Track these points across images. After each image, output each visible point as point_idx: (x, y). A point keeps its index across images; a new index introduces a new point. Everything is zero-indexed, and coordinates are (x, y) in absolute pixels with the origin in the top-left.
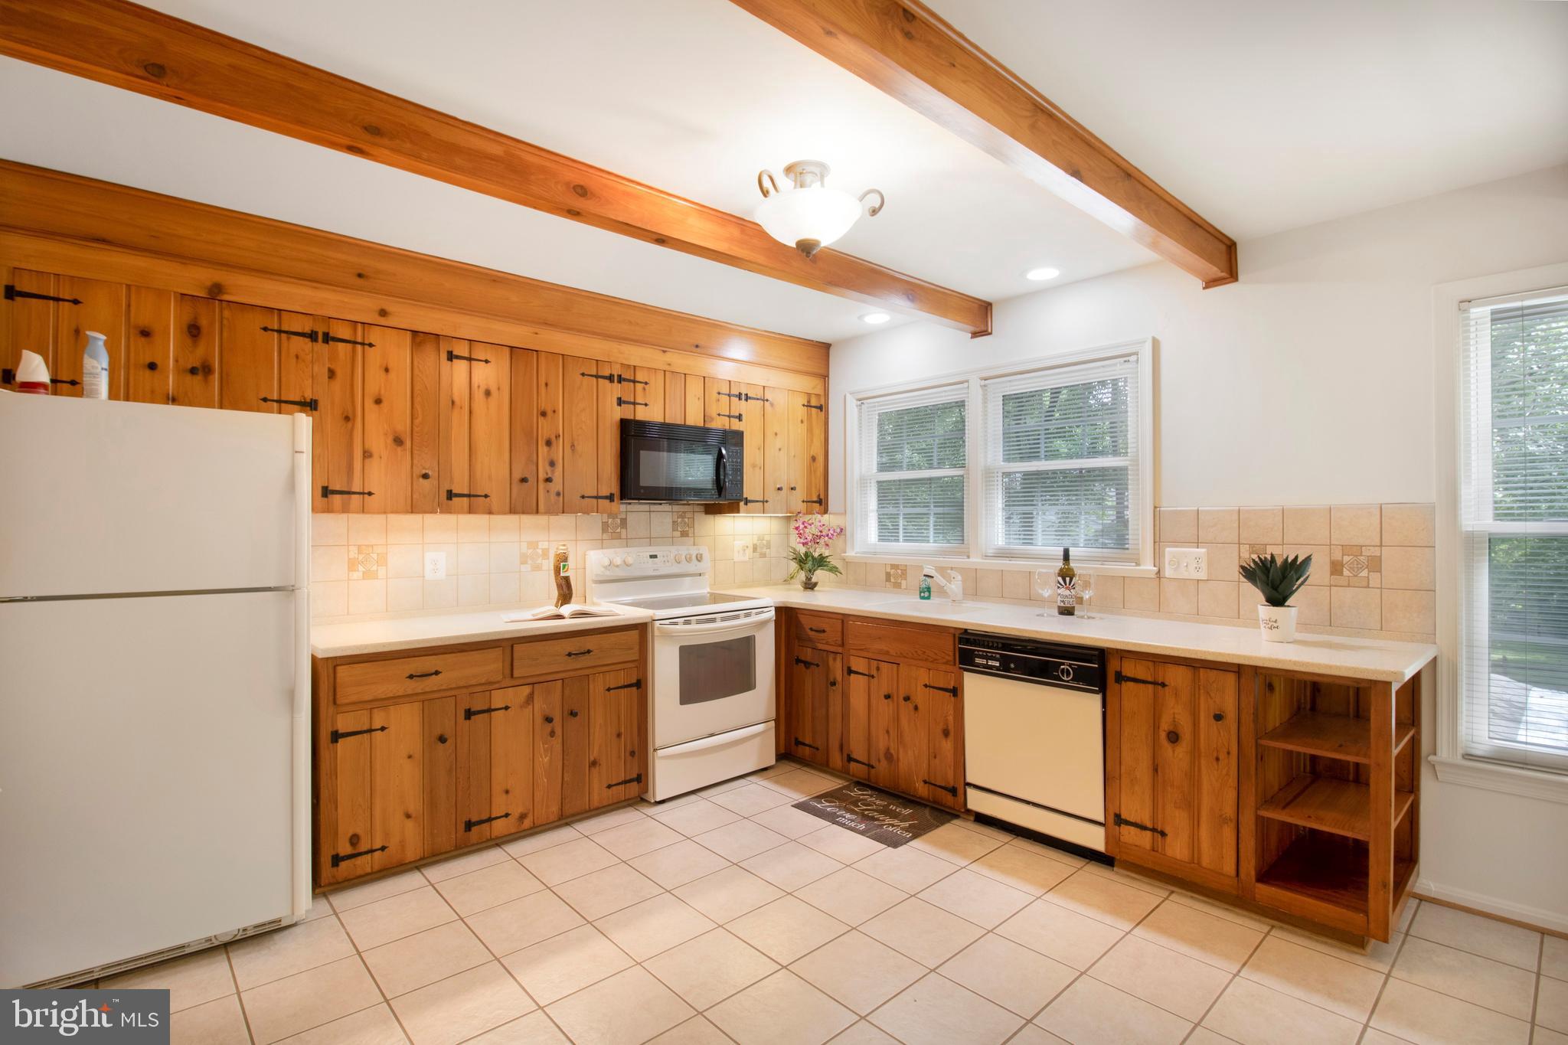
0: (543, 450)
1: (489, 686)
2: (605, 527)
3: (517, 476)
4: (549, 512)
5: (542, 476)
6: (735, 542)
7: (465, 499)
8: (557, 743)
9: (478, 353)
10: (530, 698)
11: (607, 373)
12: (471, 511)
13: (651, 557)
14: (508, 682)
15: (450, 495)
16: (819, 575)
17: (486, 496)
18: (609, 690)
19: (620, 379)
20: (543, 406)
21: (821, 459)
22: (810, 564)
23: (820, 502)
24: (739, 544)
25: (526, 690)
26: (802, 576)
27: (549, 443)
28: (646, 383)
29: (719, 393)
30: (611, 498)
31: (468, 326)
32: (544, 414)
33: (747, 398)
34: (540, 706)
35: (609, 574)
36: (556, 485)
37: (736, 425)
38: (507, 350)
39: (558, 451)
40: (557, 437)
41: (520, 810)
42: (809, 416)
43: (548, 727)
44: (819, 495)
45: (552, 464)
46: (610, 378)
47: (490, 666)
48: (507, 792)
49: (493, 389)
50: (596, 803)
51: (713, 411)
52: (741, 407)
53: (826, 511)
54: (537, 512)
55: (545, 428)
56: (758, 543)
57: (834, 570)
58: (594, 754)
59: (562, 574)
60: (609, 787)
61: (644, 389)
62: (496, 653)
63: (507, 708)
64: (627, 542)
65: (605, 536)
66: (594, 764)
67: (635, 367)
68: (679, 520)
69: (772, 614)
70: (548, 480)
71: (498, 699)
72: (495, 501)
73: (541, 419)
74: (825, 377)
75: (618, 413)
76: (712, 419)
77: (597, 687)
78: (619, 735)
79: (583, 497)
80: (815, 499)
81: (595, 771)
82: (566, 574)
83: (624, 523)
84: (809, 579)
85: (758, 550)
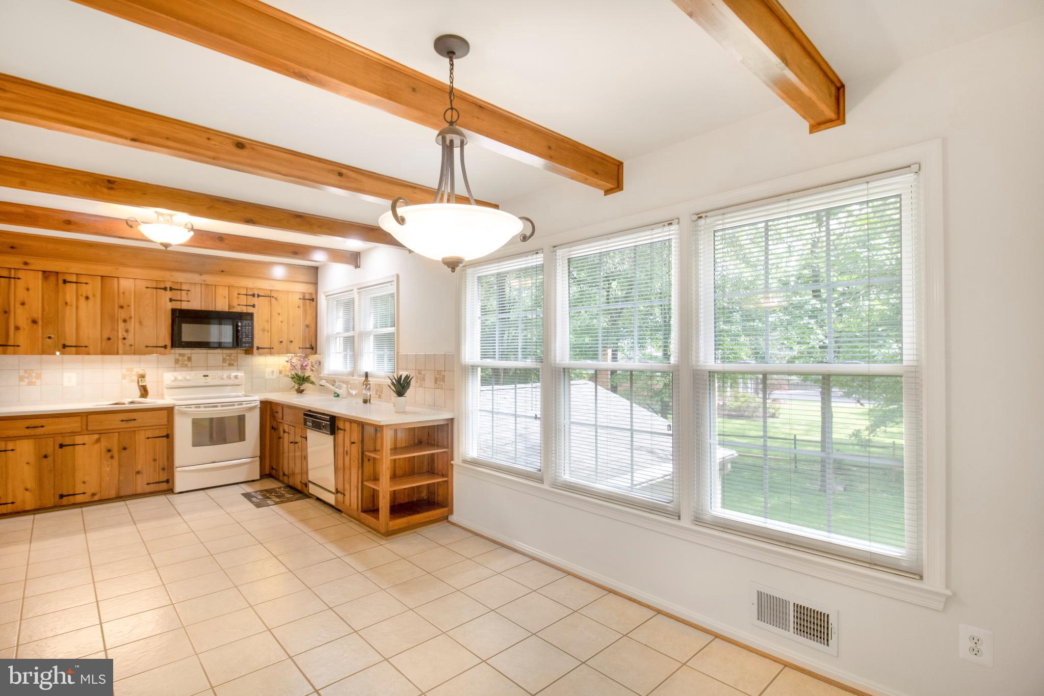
0: (121, 325)
1: (74, 433)
2: (177, 361)
3: (105, 336)
4: (125, 353)
5: (121, 336)
6: (267, 369)
7: (73, 348)
8: (115, 462)
9: (83, 279)
10: (98, 441)
11: (163, 286)
12: (77, 353)
13: (204, 376)
14: (86, 432)
15: (64, 346)
16: (306, 386)
17: (86, 347)
18: (148, 438)
19: (171, 289)
20: (121, 303)
21: (313, 326)
22: (301, 381)
23: (312, 348)
24: (269, 370)
25: (96, 436)
26: (297, 386)
27: (125, 321)
28: (188, 291)
29: (239, 294)
30: (165, 347)
31: (75, 267)
32: (122, 307)
33: (258, 296)
34: (104, 444)
35: (175, 384)
36: (128, 342)
37: (250, 310)
38: (100, 278)
39: (132, 325)
40: (131, 318)
41: (93, 491)
42: (304, 305)
43: (109, 454)
44: (311, 345)
45: (127, 331)
46: (165, 289)
47: (75, 425)
48: (84, 482)
49: (90, 296)
50: (139, 491)
51: (235, 303)
52: (255, 301)
53: (316, 353)
54: (118, 354)
55: (122, 314)
56: (283, 369)
57: (313, 383)
58: (139, 468)
59: (140, 384)
60: (148, 484)
61: (187, 293)
62: (78, 419)
63: (84, 444)
64: (192, 368)
65: (177, 366)
66: (138, 473)
67: (181, 283)
68: (228, 357)
69: (258, 403)
70: (124, 339)
71: (79, 439)
72: (91, 349)
73: (120, 310)
74: (316, 284)
75: (170, 306)
76: (234, 307)
77: (141, 437)
78: (155, 460)
79: (147, 347)
80: (308, 346)
81: (139, 476)
82: (144, 384)
83: (189, 359)
84: (299, 388)
85: (283, 373)
